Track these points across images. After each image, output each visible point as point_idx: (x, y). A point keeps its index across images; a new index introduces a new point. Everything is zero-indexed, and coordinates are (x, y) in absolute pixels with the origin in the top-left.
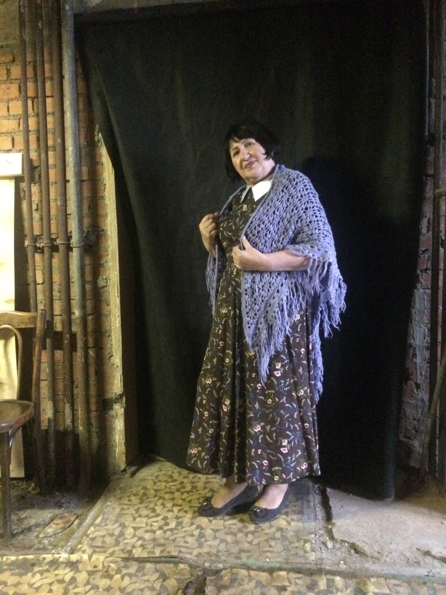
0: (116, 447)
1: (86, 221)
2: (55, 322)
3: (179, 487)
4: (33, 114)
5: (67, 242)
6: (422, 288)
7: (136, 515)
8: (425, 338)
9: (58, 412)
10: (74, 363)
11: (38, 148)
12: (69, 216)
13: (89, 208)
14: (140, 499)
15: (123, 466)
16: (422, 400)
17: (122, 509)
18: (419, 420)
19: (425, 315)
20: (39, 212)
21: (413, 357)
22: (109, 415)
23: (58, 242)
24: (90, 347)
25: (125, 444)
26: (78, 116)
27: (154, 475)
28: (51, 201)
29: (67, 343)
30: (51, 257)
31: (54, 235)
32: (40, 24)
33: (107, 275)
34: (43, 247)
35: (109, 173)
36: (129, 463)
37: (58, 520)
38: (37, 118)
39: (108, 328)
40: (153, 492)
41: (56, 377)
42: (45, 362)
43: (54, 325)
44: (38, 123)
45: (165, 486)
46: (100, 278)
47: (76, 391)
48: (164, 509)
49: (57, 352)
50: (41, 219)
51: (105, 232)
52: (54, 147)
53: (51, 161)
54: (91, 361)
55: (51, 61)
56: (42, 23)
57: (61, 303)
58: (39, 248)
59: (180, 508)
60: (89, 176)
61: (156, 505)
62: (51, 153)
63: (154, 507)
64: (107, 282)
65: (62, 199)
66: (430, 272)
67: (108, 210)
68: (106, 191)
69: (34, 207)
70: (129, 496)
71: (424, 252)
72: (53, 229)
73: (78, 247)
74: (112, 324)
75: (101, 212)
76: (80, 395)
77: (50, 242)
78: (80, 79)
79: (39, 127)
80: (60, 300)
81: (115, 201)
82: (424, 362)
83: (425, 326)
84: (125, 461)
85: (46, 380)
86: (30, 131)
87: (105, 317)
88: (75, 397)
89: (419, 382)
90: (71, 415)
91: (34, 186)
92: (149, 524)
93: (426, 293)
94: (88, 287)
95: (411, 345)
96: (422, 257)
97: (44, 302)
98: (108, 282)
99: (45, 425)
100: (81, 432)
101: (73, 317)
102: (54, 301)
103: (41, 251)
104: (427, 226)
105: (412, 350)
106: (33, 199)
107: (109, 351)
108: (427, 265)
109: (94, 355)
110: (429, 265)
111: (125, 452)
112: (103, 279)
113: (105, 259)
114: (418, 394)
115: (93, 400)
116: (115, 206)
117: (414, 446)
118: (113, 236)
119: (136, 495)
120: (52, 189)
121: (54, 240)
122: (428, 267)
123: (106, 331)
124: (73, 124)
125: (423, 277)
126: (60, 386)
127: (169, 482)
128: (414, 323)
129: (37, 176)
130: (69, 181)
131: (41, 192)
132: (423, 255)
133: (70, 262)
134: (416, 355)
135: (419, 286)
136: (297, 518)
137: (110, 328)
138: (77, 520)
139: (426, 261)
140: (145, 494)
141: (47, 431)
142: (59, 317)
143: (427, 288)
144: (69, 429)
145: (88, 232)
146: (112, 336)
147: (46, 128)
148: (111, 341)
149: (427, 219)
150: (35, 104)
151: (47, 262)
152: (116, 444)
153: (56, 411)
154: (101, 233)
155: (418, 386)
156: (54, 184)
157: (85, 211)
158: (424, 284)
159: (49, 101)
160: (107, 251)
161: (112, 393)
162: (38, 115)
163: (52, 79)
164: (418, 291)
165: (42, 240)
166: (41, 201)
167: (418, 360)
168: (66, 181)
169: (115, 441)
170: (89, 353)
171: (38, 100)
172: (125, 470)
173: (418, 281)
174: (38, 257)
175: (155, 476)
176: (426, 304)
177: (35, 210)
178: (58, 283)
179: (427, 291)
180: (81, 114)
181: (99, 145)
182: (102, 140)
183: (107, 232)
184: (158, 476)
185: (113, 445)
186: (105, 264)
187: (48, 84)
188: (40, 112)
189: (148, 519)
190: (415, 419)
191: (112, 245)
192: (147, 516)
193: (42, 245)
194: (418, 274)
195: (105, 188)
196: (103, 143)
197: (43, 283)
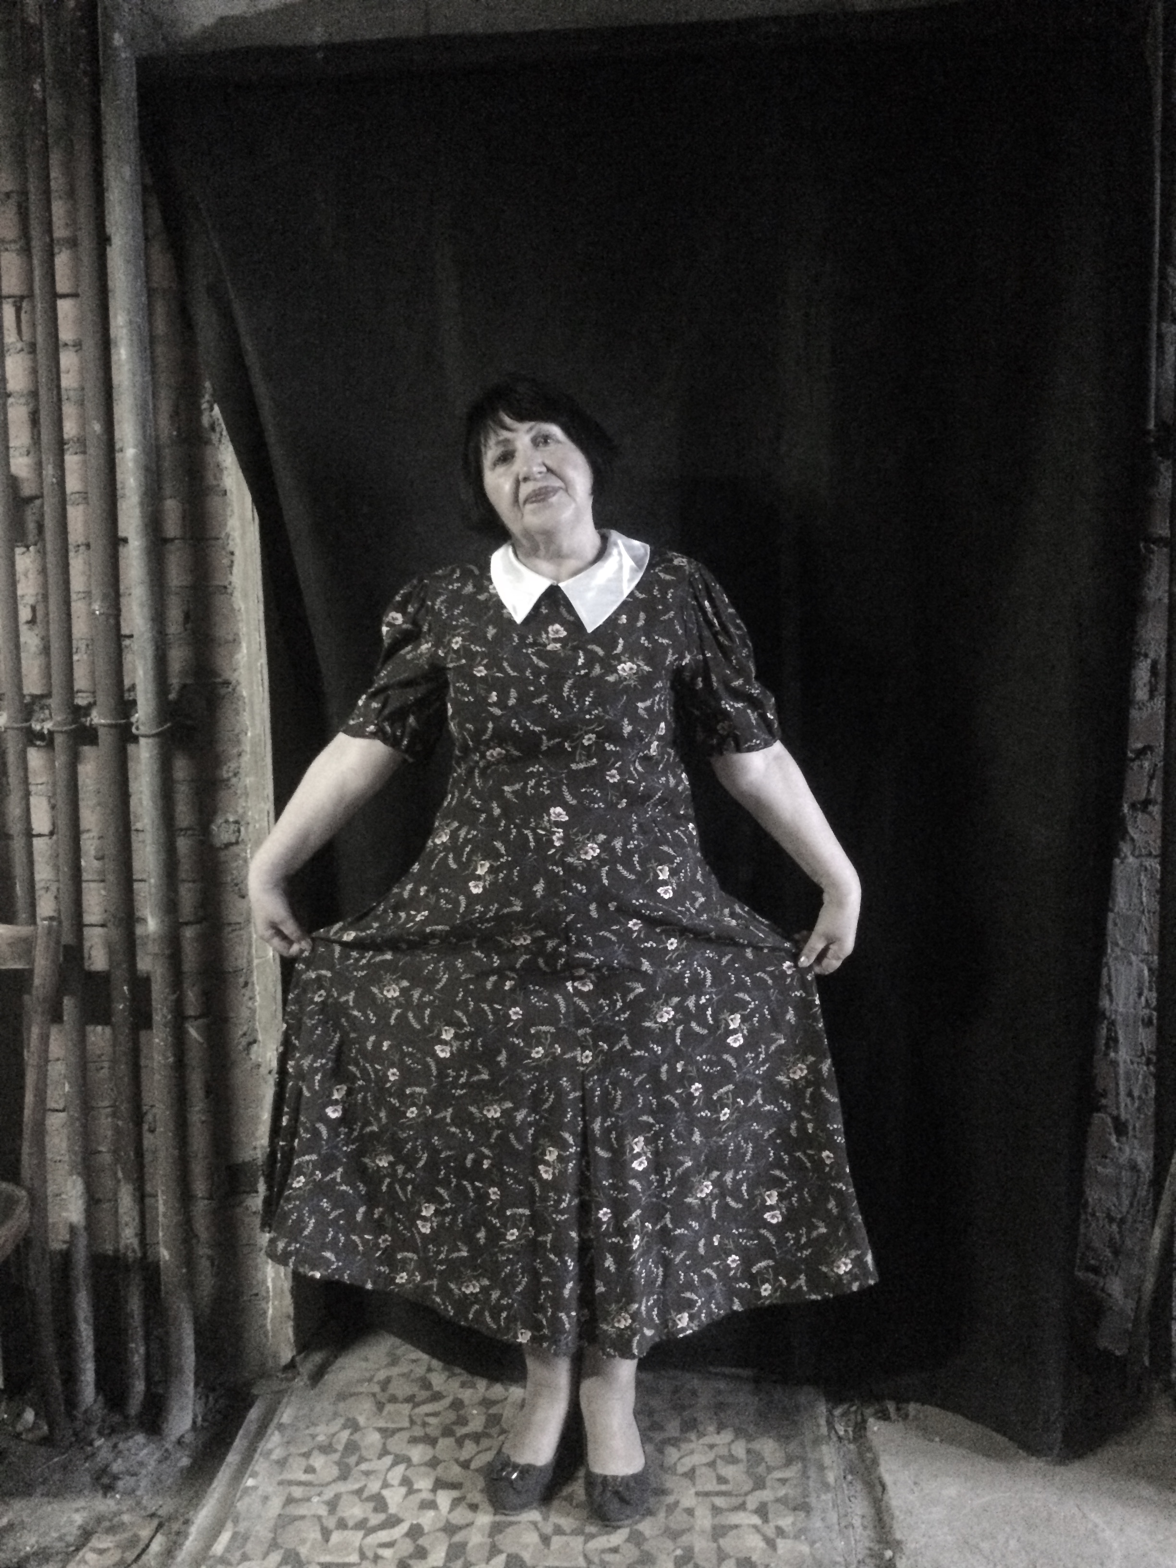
0: (266, 1299)
1: (178, 657)
2: (87, 944)
3: (448, 1421)
4: (19, 345)
5: (123, 721)
6: (1133, 854)
7: (331, 1523)
8: (1140, 995)
9: (98, 1201)
10: (143, 1062)
11: (35, 444)
12: (127, 642)
13: (187, 617)
14: (338, 1463)
15: (287, 1354)
16: (1134, 1167)
17: (290, 1501)
18: (1122, 1221)
19: (1141, 929)
20: (38, 629)
21: (1107, 1045)
22: (247, 1208)
23: (97, 718)
24: (191, 1017)
25: (292, 1294)
26: (153, 359)
27: (375, 1380)
28: (74, 596)
29: (123, 1010)
30: (74, 760)
31: (84, 695)
32: (37, 87)
33: (240, 811)
34: (51, 733)
35: (242, 519)
36: (304, 1345)
37: (104, 1537)
38: (31, 356)
39: (242, 963)
40: (375, 1438)
41: (94, 1104)
42: (58, 1060)
43: (86, 951)
44: (34, 371)
45: (410, 1416)
46: (220, 820)
47: (148, 1140)
48: (411, 1497)
49: (94, 1031)
50: (46, 650)
51: (234, 690)
52: (82, 443)
53: (73, 484)
54: (195, 1056)
55: (71, 194)
56: (43, 80)
57: (105, 889)
58: (40, 736)
59: (455, 1494)
60: (184, 526)
61: (386, 1485)
62: (72, 460)
63: (379, 1494)
64: (239, 831)
65: (105, 597)
66: (1156, 810)
67: (240, 625)
68: (235, 570)
69: (25, 614)
70: (307, 1455)
71: (1141, 753)
72: (81, 681)
73: (153, 736)
74: (254, 951)
75: (222, 632)
76: (162, 1154)
77: (70, 717)
78: (156, 249)
79: (36, 383)
80: (103, 881)
81: (262, 599)
82: (1138, 1060)
83: (1142, 961)
84: (292, 1340)
85: (63, 1110)
86: (9, 395)
87: (233, 931)
88: (148, 1157)
89: (1123, 1116)
90: (135, 1214)
91: (23, 553)
92: (370, 1554)
93: (1146, 869)
94: (183, 844)
95: (1103, 1015)
96: (1135, 768)
97: (54, 888)
98: (242, 829)
99: (60, 1238)
100: (166, 1262)
101: (139, 930)
102: (84, 885)
103: (47, 740)
104: (1150, 682)
105: (1104, 1026)
106: (20, 592)
107: (245, 1028)
108: (1149, 791)
109: (200, 1039)
110: (1153, 790)
111: (292, 1315)
112: (227, 821)
113: (233, 765)
114: (1120, 1149)
115: (198, 1168)
116: (261, 615)
117: (1110, 1295)
118: (257, 700)
119: (326, 1449)
120: (77, 564)
121: (82, 712)
122: (1152, 796)
123: (237, 972)
124: (138, 378)
125: (1139, 823)
126: (105, 1124)
127: (424, 1402)
128: (1112, 951)
129: (31, 526)
130: (125, 541)
131: (43, 571)
132: (1137, 763)
133: (131, 775)
134: (1116, 1040)
135: (1125, 848)
136: (793, 1524)
137: (250, 962)
138: (159, 1539)
139: (1146, 779)
140: (351, 1447)
141: (66, 1257)
142: (99, 930)
143: (1150, 854)
144: (130, 1254)
145: (184, 687)
146: (253, 984)
147: (59, 387)
148: (252, 998)
149: (1149, 661)
150: (24, 317)
151: (62, 776)
152: (268, 1292)
153: (92, 1201)
154: (223, 691)
155: (1120, 1128)
156: (82, 548)
157: (174, 628)
158: (1140, 843)
159: (65, 307)
160: (239, 742)
161: (255, 1148)
162: (32, 348)
163: (73, 243)
164: (1122, 862)
165: (47, 712)
166: (45, 597)
167: (1123, 1055)
168: (115, 542)
169: (264, 1282)
170: (188, 1032)
171: (34, 307)
172: (291, 1365)
173: (1124, 834)
174: (36, 758)
175: (379, 1382)
176: (1144, 899)
177: (28, 622)
178: (94, 834)
179: (1147, 864)
180: (160, 349)
181: (214, 437)
182: (223, 426)
183: (238, 688)
184: (388, 1381)
185: (257, 1295)
186: (234, 780)
187: (62, 260)
188: (40, 340)
189: (366, 1535)
190: (1111, 1219)
191: (253, 725)
192: (361, 1525)
193: (48, 726)
194: (1124, 816)
195: (232, 562)
196: (225, 433)
197: (52, 833)
